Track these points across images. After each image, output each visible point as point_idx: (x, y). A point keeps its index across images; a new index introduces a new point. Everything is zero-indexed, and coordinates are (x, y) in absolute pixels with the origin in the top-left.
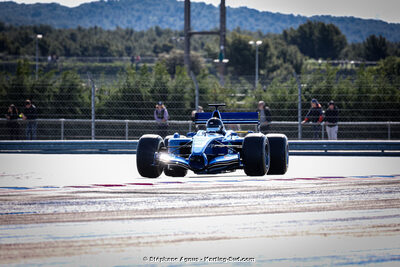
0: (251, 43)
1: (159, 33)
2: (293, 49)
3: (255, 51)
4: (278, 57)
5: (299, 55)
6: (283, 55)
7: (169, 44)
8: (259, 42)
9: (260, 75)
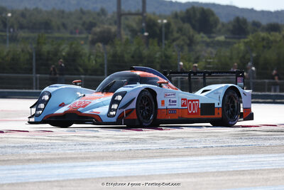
0: (159, 21)
1: (82, 12)
2: (187, 26)
3: (161, 27)
4: (178, 32)
5: (192, 32)
7: (94, 21)
8: (165, 21)
9: (165, 44)
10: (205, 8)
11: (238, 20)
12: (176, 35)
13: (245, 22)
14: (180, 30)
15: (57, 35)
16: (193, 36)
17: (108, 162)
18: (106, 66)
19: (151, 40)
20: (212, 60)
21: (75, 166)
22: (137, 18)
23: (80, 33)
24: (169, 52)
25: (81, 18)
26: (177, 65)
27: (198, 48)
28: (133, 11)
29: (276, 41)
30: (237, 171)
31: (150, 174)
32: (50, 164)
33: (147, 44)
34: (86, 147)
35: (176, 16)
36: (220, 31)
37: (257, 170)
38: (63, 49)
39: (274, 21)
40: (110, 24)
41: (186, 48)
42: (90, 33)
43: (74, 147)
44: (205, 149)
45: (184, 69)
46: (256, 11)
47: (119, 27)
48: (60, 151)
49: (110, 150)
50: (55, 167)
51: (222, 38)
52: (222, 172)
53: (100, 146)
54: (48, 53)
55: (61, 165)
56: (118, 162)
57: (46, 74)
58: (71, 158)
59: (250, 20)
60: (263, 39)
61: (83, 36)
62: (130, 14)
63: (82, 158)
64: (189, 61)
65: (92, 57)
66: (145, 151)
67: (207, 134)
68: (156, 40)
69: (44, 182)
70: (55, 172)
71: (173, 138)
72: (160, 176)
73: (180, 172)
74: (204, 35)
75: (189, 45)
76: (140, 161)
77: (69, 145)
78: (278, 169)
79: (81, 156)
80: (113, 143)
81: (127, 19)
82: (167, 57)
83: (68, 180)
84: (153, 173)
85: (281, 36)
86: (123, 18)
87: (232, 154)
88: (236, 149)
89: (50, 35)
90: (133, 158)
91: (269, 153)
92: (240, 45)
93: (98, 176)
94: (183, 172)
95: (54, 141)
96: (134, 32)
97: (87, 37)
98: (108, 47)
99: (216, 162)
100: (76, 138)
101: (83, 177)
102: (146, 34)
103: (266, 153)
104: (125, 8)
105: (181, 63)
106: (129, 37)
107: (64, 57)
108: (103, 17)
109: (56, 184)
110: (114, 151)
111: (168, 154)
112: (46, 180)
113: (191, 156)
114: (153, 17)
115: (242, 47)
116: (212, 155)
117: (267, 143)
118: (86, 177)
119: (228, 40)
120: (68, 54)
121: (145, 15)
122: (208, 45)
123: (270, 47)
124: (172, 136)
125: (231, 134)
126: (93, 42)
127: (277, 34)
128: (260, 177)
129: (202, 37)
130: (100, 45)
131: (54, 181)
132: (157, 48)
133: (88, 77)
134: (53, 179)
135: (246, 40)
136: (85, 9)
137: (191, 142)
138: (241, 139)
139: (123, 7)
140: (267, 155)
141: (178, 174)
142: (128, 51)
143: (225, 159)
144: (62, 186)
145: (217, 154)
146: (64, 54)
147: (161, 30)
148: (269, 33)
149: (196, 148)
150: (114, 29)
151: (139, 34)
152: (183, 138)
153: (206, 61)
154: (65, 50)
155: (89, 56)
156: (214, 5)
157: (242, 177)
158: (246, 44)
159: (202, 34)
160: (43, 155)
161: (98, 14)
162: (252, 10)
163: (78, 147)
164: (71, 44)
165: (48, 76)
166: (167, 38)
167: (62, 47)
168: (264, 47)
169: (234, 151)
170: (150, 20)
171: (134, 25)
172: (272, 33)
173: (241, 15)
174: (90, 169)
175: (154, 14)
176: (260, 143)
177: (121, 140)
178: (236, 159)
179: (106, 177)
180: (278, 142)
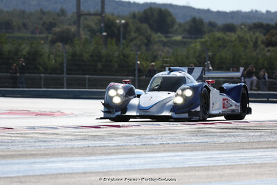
0: (118, 21)
1: (43, 13)
2: (145, 26)
3: (120, 27)
4: (135, 32)
5: (149, 31)
6: (138, 30)
7: (54, 21)
8: (123, 21)
9: (123, 44)
10: (163, 8)
11: (194, 20)
12: (133, 35)
13: (201, 22)
15: (18, 34)
16: (150, 36)
17: (67, 159)
18: (65, 65)
19: (109, 40)
20: (168, 59)
21: (34, 163)
22: (96, 18)
23: (40, 33)
24: (127, 51)
25: (41, 19)
26: (135, 64)
27: (156, 47)
28: (92, 11)
29: (231, 41)
30: (193, 167)
31: (108, 170)
32: (10, 161)
33: (106, 43)
34: (46, 144)
35: (134, 16)
36: (176, 31)
37: (213, 166)
38: (24, 48)
39: (230, 21)
40: (70, 24)
41: (144, 48)
42: (50, 33)
43: (33, 144)
44: (161, 146)
45: (141, 68)
46: (212, 12)
47: (79, 27)
48: (20, 148)
49: (69, 146)
50: (15, 164)
51: (179, 38)
52: (178, 168)
53: (60, 143)
54: (10, 52)
55: (21, 161)
56: (77, 158)
57: (7, 72)
58: (31, 155)
59: (206, 20)
60: (219, 39)
61: (44, 35)
62: (90, 14)
63: (41, 155)
64: (147, 60)
65: (51, 56)
66: (104, 148)
67: (164, 131)
68: (114, 39)
69: (5, 178)
70: (16, 168)
71: (131, 136)
72: (118, 172)
73: (137, 168)
74: (161, 35)
75: (147, 45)
76: (98, 157)
77: (29, 142)
78: (233, 165)
79: (40, 152)
80: (72, 140)
81: (86, 19)
82: (125, 56)
83: (27, 176)
84: (111, 169)
85: (237, 36)
86: (82, 18)
87: (188, 151)
88: (192, 146)
89: (11, 35)
90: (91, 154)
91: (223, 150)
92: (197, 45)
93: (57, 172)
94: (141, 168)
95: (15, 138)
96: (93, 32)
97: (47, 37)
98: (67, 47)
99: (172, 158)
100: (35, 135)
101: (42, 173)
102: (105, 34)
103: (220, 150)
104: (84, 9)
105: (139, 62)
106: (88, 37)
107: (25, 56)
108: (63, 17)
109: (16, 180)
110: (72, 148)
111: (125, 150)
112: (6, 176)
113: (148, 152)
114: (111, 18)
115: (199, 47)
116: (169, 151)
117: (222, 140)
118: (45, 173)
119: (185, 40)
120: (29, 53)
121: (103, 15)
122: (165, 44)
123: (225, 47)
124: (129, 133)
125: (187, 132)
126: (53, 42)
127: (233, 34)
128: (215, 173)
129: (160, 37)
130: (60, 44)
131: (14, 177)
132: (115, 47)
133: (47, 75)
134: (13, 175)
135: (203, 40)
136: (45, 10)
137: (148, 139)
138: (197, 136)
139: (82, 8)
140: (222, 152)
141: (135, 170)
142: (87, 50)
143: (182, 156)
144: (22, 182)
145: (173, 151)
146: (24, 53)
147: (119, 30)
148: (225, 33)
149: (153, 145)
150: (73, 29)
151: (98, 34)
152: (140, 135)
153: (163, 61)
154: (26, 49)
155: (49, 55)
156: (171, 5)
157: (197, 173)
158: (202, 43)
159: (159, 34)
160: (3, 151)
161: (58, 15)
162: (208, 11)
163: (37, 144)
164: (32, 44)
165: (9, 74)
166: (124, 38)
167: (23, 46)
168: (219, 46)
169: (190, 148)
170: (109, 20)
171: (94, 26)
172: (228, 33)
173: (197, 16)
174: (49, 165)
175: (113, 14)
176: (216, 140)
177: (79, 137)
178: (192, 156)
179: (65, 174)
180: (232, 139)
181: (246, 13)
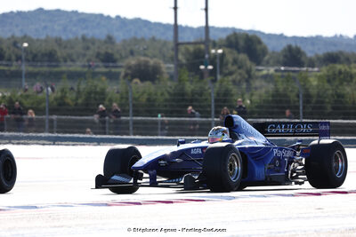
0: (213, 51)
8: (220, 51)
10: (250, 34)
11: (290, 48)
12: (232, 68)
13: (298, 51)
14: (235, 62)
36: (268, 62)
75: (247, 81)
181: (327, 38)
